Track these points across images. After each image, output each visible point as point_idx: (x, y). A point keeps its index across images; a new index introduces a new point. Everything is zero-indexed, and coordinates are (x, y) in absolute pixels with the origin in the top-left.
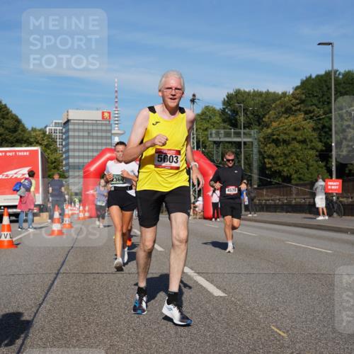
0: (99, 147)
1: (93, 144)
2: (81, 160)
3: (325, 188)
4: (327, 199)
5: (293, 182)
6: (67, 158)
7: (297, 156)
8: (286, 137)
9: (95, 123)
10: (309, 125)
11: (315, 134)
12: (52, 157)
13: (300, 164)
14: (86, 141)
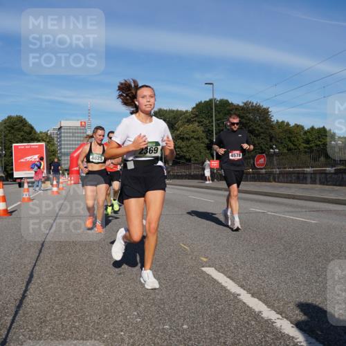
0: (79, 143)
1: (75, 140)
2: (69, 150)
3: (210, 165)
4: (211, 171)
5: (192, 162)
6: (61, 149)
7: (194, 147)
8: (187, 136)
9: (77, 128)
10: (201, 129)
11: (204, 135)
12: (52, 149)
13: (196, 151)
14: (71, 139)
